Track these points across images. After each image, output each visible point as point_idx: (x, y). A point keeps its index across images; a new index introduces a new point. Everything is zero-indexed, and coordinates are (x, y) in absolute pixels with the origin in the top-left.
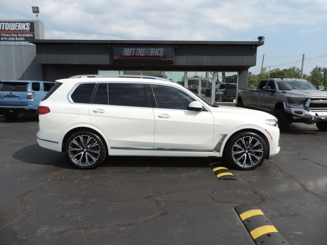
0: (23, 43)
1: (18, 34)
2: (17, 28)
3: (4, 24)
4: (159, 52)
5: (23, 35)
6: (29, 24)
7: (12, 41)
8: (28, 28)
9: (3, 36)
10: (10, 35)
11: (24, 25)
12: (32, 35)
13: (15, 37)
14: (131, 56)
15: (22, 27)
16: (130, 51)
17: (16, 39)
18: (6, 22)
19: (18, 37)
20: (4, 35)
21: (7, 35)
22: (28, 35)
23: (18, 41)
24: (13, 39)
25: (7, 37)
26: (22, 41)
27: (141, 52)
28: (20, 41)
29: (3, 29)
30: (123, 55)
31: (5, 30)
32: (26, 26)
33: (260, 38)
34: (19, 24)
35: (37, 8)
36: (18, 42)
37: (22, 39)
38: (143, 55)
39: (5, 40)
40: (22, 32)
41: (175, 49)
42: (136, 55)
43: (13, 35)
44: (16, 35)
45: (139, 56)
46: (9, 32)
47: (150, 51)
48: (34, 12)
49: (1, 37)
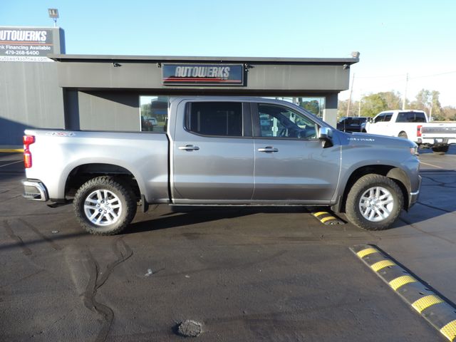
0: (37, 58)
1: (29, 46)
2: (29, 37)
3: (9, 32)
5: (37, 48)
6: (46, 33)
7: (22, 55)
8: (44, 39)
9: (8, 49)
10: (19, 48)
11: (38, 34)
12: (49, 48)
13: (25, 51)
14: (187, 77)
15: (35, 36)
16: (186, 71)
17: (27, 53)
18: (12, 30)
19: (30, 50)
20: (10, 47)
21: (15, 48)
22: (43, 48)
23: (30, 55)
25: (15, 50)
26: (36, 55)
27: (200, 72)
28: (32, 55)
29: (8, 39)
30: (176, 76)
31: (11, 40)
32: (41, 36)
34: (31, 32)
35: (56, 11)
36: (31, 57)
37: (36, 53)
39: (11, 55)
40: (36, 43)
41: (244, 68)
43: (23, 48)
44: (27, 48)
45: (198, 77)
46: (17, 43)
48: (51, 16)
49: (5, 50)
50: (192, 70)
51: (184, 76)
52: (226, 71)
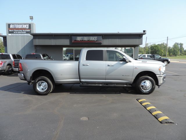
0: (25, 34)
1: (23, 30)
2: (22, 27)
3: (15, 25)
4: (95, 39)
5: (25, 31)
6: (28, 25)
7: (20, 33)
8: (28, 27)
9: (15, 31)
10: (19, 31)
11: (26, 26)
12: (30, 31)
13: (21, 32)
14: (81, 41)
15: (25, 26)
16: (81, 38)
17: (22, 32)
18: (16, 24)
19: (23, 32)
20: (16, 31)
21: (17, 31)
22: (28, 31)
23: (23, 33)
24: (20, 32)
25: (17, 32)
26: (25, 33)
27: (86, 39)
28: (24, 33)
29: (15, 27)
30: (77, 40)
31: (16, 28)
32: (27, 26)
33: (144, 31)
34: (23, 25)
35: (32, 17)
37: (25, 32)
38: (87, 40)
39: (16, 33)
40: (25, 29)
41: (103, 37)
42: (83, 40)
43: (20, 31)
44: (21, 31)
45: (85, 41)
46: (18, 29)
47: (90, 38)
48: (31, 19)
49: (14, 31)
50: (83, 38)
51: (80, 40)
52: (95, 38)
